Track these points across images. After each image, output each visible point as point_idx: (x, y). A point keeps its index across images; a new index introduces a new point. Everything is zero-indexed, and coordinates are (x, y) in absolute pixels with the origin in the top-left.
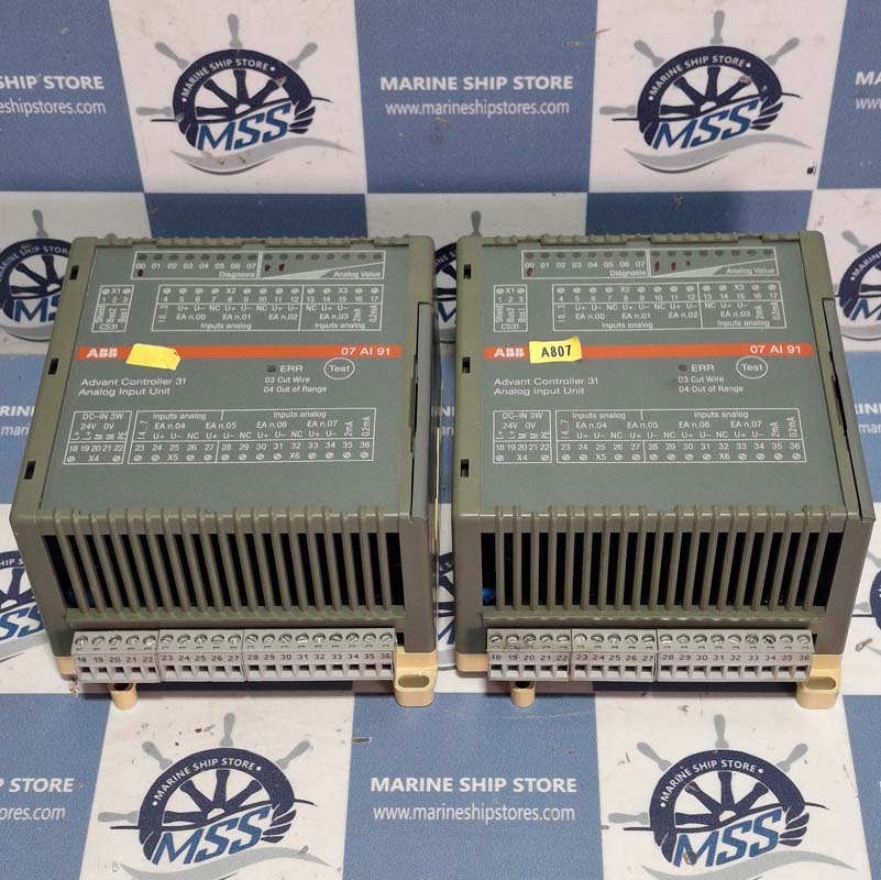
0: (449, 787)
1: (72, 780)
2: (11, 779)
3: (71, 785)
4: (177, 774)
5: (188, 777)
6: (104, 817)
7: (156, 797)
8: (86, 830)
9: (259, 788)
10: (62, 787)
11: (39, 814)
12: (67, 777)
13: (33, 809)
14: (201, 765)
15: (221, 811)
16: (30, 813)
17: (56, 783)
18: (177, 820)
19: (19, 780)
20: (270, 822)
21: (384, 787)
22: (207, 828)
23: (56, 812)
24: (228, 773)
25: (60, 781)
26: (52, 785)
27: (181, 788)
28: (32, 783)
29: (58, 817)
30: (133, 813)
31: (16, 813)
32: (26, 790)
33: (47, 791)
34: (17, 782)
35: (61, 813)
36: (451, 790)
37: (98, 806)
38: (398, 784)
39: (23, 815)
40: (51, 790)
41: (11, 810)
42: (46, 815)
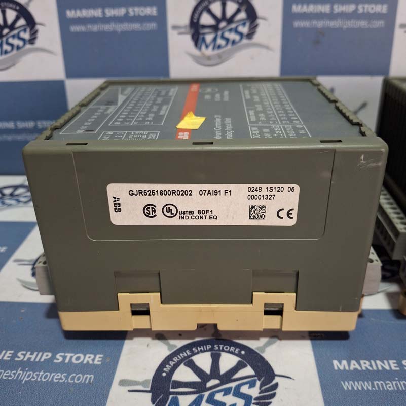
0: (395, 367)
1: (102, 356)
2: (57, 354)
3: (100, 359)
4: (181, 354)
5: (189, 357)
6: (123, 383)
7: (165, 369)
8: (108, 392)
9: (245, 366)
10: (93, 360)
11: (73, 378)
12: (98, 354)
13: (69, 374)
14: (199, 349)
15: (217, 382)
16: (67, 377)
17: (89, 357)
18: (182, 387)
19: (63, 354)
20: (259, 391)
21: (344, 367)
22: (207, 394)
23: (86, 378)
24: (219, 355)
25: (92, 356)
26: (87, 359)
27: (184, 364)
28: (71, 357)
29: (87, 382)
30: (147, 381)
31: (56, 377)
32: (67, 361)
33: (82, 362)
34: (61, 356)
35: (90, 378)
36: (398, 369)
37: (120, 374)
38: (354, 365)
39: (61, 379)
40: (85, 362)
41: (53, 374)
42: (78, 379)
